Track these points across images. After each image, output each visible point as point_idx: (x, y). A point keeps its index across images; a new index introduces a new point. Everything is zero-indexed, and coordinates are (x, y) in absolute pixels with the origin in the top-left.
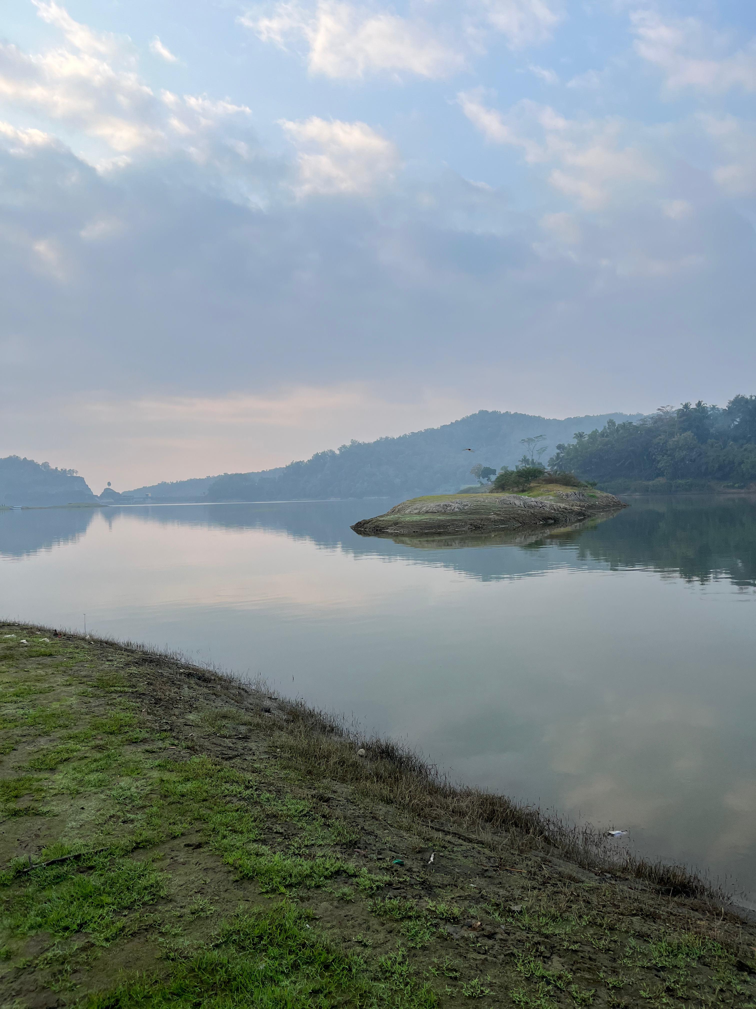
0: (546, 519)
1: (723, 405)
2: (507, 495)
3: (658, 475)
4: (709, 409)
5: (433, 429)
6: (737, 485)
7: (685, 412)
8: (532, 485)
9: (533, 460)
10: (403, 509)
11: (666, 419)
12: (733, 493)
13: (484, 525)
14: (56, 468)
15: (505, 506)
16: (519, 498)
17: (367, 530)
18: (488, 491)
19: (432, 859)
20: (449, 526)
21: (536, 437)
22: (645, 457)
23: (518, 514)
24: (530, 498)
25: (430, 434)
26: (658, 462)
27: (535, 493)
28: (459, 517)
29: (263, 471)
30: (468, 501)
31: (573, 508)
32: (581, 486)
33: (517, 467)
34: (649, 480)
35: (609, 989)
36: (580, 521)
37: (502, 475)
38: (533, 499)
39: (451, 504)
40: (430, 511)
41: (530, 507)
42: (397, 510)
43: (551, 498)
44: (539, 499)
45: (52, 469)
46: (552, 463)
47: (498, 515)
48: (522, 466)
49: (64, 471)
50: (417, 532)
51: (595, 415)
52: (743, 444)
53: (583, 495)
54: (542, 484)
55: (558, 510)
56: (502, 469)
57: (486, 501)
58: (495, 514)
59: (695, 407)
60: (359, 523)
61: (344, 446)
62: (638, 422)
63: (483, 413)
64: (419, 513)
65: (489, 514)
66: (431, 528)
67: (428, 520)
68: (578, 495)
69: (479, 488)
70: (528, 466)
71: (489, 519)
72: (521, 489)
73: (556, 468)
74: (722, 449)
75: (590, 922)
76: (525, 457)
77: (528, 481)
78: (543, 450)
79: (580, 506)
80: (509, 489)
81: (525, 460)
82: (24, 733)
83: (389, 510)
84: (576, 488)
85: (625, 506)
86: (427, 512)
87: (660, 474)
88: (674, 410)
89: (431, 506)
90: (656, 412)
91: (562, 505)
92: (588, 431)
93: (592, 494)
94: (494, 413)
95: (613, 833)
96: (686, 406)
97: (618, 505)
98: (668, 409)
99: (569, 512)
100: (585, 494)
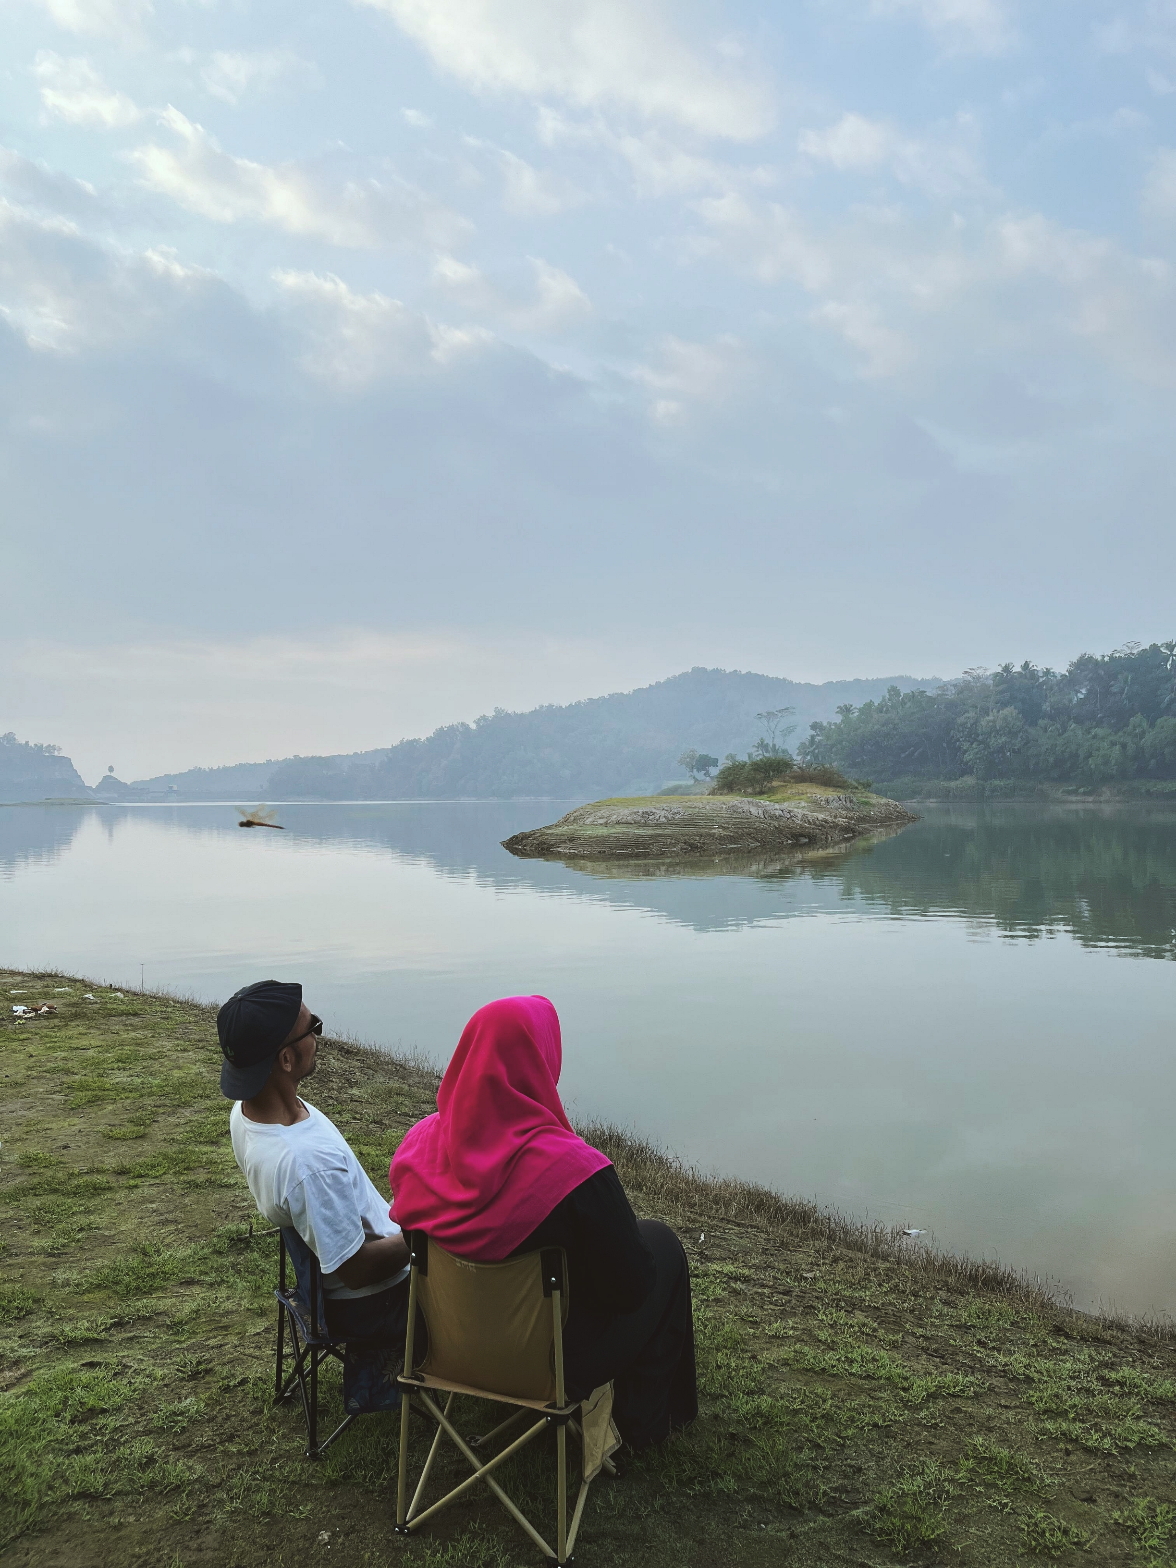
0: (796, 836)
1: (1061, 668)
2: (738, 798)
3: (963, 774)
4: (1041, 674)
5: (622, 694)
6: (1081, 790)
7: (1005, 676)
8: (775, 784)
9: (774, 745)
10: (581, 817)
11: (977, 687)
12: (1077, 802)
13: (703, 843)
14: (27, 742)
15: (735, 815)
16: (757, 804)
17: (528, 848)
18: (707, 792)
19: (702, 1238)
20: (652, 844)
21: (780, 711)
22: (945, 745)
23: (755, 829)
24: (772, 804)
25: (616, 701)
26: (965, 752)
27: (778, 797)
28: (667, 832)
29: (356, 754)
30: (678, 806)
31: (836, 821)
32: (848, 787)
33: (750, 756)
34: (950, 779)
35: (917, 1338)
36: (847, 840)
37: (729, 768)
38: (777, 806)
39: (654, 811)
40: (623, 820)
41: (773, 817)
42: (572, 818)
43: (803, 804)
44: (785, 805)
45: (20, 745)
46: (803, 750)
47: (724, 828)
48: (758, 755)
49: (39, 748)
50: (604, 852)
51: (870, 678)
52: (1090, 728)
53: (851, 801)
54: (790, 782)
55: (815, 824)
56: (727, 758)
57: (707, 807)
58: (720, 827)
59: (1019, 670)
60: (514, 837)
61: (484, 718)
62: (934, 692)
63: (699, 672)
64: (606, 824)
65: (711, 827)
66: (624, 847)
67: (621, 835)
68: (843, 800)
69: (691, 786)
70: (767, 755)
71: (712, 836)
72: (758, 790)
73: (809, 758)
74: (1060, 735)
75: (891, 1289)
76: (762, 740)
77: (770, 779)
78: (789, 731)
79: (846, 818)
80: (739, 790)
81: (763, 745)
82: (158, 1103)
83: (560, 819)
84: (838, 789)
85: (913, 819)
86: (618, 823)
87: (966, 771)
88: (988, 674)
89: (625, 813)
90: (960, 676)
91: (821, 816)
92: (858, 704)
93: (864, 800)
94: (716, 671)
95: (909, 1232)
96: (1007, 669)
97: (903, 817)
98: (980, 672)
99: (831, 827)
100: (855, 799)
